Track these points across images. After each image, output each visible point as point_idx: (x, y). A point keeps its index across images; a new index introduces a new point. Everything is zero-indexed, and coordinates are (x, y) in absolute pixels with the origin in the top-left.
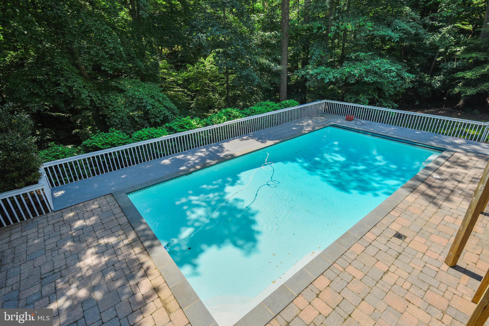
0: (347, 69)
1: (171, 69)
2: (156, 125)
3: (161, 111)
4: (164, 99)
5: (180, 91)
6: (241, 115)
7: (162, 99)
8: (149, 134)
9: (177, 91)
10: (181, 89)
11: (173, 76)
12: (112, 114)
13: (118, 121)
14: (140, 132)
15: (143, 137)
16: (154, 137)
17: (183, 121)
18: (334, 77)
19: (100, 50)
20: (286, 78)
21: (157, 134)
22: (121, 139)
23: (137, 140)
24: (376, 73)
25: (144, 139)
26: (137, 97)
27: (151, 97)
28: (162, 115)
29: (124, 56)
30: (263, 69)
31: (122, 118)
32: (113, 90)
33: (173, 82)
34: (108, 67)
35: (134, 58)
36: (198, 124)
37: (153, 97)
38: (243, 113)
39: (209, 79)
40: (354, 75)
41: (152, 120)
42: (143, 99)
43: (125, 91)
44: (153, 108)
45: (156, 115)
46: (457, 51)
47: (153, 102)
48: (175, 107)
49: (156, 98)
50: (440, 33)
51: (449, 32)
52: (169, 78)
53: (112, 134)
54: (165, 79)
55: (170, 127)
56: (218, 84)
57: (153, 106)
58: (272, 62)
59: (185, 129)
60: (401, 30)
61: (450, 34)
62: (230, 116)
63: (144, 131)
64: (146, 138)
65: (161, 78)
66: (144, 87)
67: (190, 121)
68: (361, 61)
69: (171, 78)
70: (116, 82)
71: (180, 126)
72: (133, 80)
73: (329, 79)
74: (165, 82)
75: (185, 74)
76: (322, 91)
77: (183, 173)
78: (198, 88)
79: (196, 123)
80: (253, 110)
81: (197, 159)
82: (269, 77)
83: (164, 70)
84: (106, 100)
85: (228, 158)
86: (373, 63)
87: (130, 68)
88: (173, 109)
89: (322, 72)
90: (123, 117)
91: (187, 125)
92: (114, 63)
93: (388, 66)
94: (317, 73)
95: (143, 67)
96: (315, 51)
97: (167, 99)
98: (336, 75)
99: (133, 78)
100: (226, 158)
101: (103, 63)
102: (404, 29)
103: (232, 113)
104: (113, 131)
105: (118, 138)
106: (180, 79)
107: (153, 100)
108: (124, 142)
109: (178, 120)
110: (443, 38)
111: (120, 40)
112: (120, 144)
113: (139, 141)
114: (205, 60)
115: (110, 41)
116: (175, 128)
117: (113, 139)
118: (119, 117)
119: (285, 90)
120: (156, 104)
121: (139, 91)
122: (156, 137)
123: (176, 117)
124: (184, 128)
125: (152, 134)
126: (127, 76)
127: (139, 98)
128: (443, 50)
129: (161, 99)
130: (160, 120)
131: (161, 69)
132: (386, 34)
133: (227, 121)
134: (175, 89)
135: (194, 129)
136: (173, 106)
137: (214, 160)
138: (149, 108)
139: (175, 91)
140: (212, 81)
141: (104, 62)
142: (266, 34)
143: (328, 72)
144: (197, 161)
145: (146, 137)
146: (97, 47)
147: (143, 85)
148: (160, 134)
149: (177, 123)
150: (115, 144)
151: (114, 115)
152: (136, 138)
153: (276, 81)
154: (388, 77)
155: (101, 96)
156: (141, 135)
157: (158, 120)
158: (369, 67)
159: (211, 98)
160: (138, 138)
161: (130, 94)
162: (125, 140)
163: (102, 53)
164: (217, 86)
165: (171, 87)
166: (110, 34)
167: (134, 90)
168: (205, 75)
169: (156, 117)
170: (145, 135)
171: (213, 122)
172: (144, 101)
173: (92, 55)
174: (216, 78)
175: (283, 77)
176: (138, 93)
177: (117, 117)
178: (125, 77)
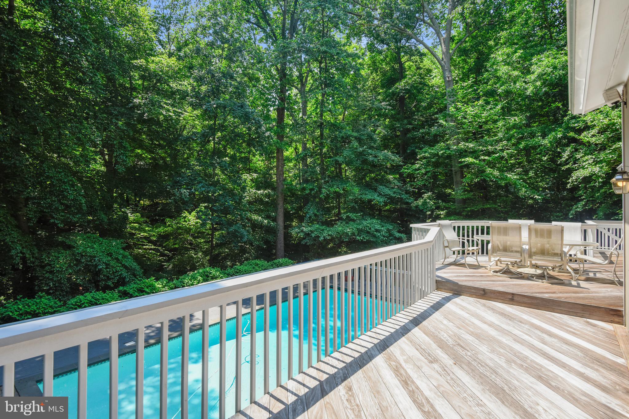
0: (339, 228)
1: (144, 223)
2: (105, 289)
3: (116, 272)
4: (124, 257)
5: (151, 249)
6: (221, 275)
7: (122, 257)
8: (93, 300)
9: (148, 249)
10: (153, 247)
11: (145, 231)
12: (47, 275)
13: (53, 284)
14: (81, 297)
15: (83, 304)
16: (98, 303)
17: (144, 283)
18: (329, 235)
19: (55, 201)
20: (283, 236)
21: (103, 299)
22: (51, 307)
23: (72, 308)
24: (368, 232)
25: (83, 306)
26: (88, 254)
27: (108, 254)
28: (117, 276)
29: (85, 208)
30: (255, 225)
31: (59, 281)
32: (57, 246)
33: (144, 238)
34: (59, 219)
35: (97, 210)
36: (164, 287)
37: (110, 255)
38: (225, 273)
39: (192, 235)
40: (347, 234)
41: (102, 284)
42: (95, 257)
43: (74, 247)
44: (107, 268)
45: (108, 277)
46: (441, 214)
47: (108, 261)
48: (138, 267)
49: (114, 255)
50: (423, 198)
51: (429, 198)
52: (139, 234)
53: (38, 301)
54: (134, 234)
55: (125, 291)
56: (202, 241)
57: (106, 264)
58: (265, 218)
59: (144, 294)
60: (384, 196)
61: (430, 200)
62: (208, 276)
63: (85, 297)
64: (86, 305)
65: (129, 233)
66: (101, 243)
67: (154, 283)
68: (353, 220)
69: (142, 234)
70: (65, 237)
71: (138, 290)
72: (89, 235)
73: (324, 237)
74: (133, 239)
75: (161, 230)
76: (321, 250)
77: (129, 350)
78: (177, 246)
79: (160, 286)
80: (237, 269)
81: (153, 332)
82: (262, 234)
83: (135, 225)
84: (43, 257)
85: (195, 328)
86: (365, 223)
87: (89, 222)
88: (134, 270)
89: (316, 230)
90: (61, 279)
91: (148, 288)
92: (68, 216)
93: (378, 227)
94: (311, 231)
95: (106, 220)
96: (309, 209)
97: (129, 257)
98: (330, 233)
99: (89, 232)
100: (194, 328)
101: (54, 216)
102: (388, 195)
103: (210, 273)
104: (41, 297)
105: (46, 305)
106: (154, 235)
107: (109, 258)
108: (53, 311)
109: (138, 282)
110: (425, 203)
111: (85, 192)
112: (47, 313)
113: (76, 309)
114: (190, 214)
115: (70, 192)
116: (131, 292)
117: (38, 306)
118: (55, 279)
119: (282, 248)
120: (112, 263)
121: (93, 248)
122: (100, 304)
123: (136, 278)
124: (144, 291)
125: (96, 300)
126: (82, 230)
127: (90, 256)
128: (430, 213)
129: (120, 257)
130: (113, 283)
131: (132, 222)
132: (372, 198)
133: (202, 282)
134: (145, 247)
135: (156, 292)
136: (135, 265)
137: (176, 332)
138: (101, 267)
139: (145, 249)
140: (195, 238)
141: (56, 215)
142: (259, 192)
143: (323, 230)
144: (152, 334)
145: (87, 303)
146: (52, 198)
147: (100, 241)
148: (107, 300)
149: (135, 286)
150: (39, 313)
151: (49, 277)
152: (73, 304)
153: (270, 238)
154: (379, 236)
155: (38, 253)
156: (81, 301)
157: (110, 283)
158: (360, 227)
159: (192, 257)
160: (76, 305)
161: (80, 251)
162: (56, 308)
163: (56, 204)
164: (200, 243)
165: (140, 245)
166: (73, 186)
167: (87, 246)
168: (188, 231)
169: (109, 279)
170: (86, 301)
171: (184, 283)
172: (96, 259)
173: (43, 207)
174: (200, 234)
175: (279, 235)
176: (91, 250)
177: (52, 280)
178: (79, 231)
